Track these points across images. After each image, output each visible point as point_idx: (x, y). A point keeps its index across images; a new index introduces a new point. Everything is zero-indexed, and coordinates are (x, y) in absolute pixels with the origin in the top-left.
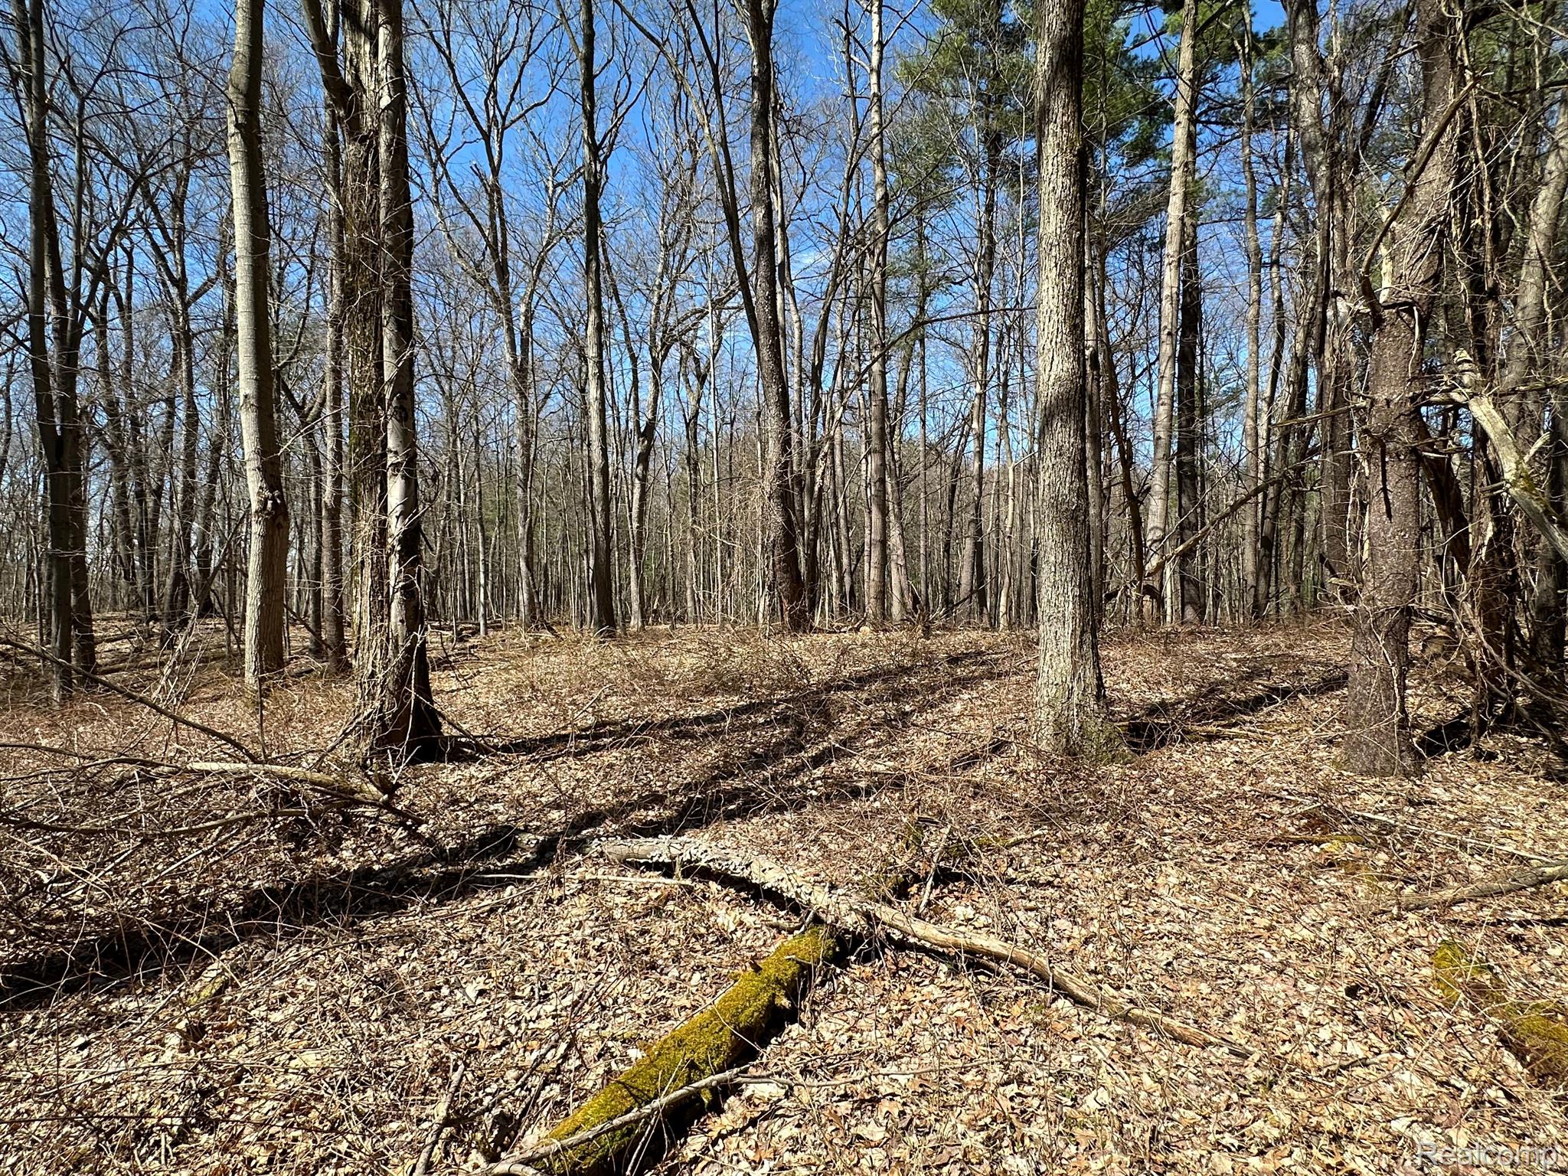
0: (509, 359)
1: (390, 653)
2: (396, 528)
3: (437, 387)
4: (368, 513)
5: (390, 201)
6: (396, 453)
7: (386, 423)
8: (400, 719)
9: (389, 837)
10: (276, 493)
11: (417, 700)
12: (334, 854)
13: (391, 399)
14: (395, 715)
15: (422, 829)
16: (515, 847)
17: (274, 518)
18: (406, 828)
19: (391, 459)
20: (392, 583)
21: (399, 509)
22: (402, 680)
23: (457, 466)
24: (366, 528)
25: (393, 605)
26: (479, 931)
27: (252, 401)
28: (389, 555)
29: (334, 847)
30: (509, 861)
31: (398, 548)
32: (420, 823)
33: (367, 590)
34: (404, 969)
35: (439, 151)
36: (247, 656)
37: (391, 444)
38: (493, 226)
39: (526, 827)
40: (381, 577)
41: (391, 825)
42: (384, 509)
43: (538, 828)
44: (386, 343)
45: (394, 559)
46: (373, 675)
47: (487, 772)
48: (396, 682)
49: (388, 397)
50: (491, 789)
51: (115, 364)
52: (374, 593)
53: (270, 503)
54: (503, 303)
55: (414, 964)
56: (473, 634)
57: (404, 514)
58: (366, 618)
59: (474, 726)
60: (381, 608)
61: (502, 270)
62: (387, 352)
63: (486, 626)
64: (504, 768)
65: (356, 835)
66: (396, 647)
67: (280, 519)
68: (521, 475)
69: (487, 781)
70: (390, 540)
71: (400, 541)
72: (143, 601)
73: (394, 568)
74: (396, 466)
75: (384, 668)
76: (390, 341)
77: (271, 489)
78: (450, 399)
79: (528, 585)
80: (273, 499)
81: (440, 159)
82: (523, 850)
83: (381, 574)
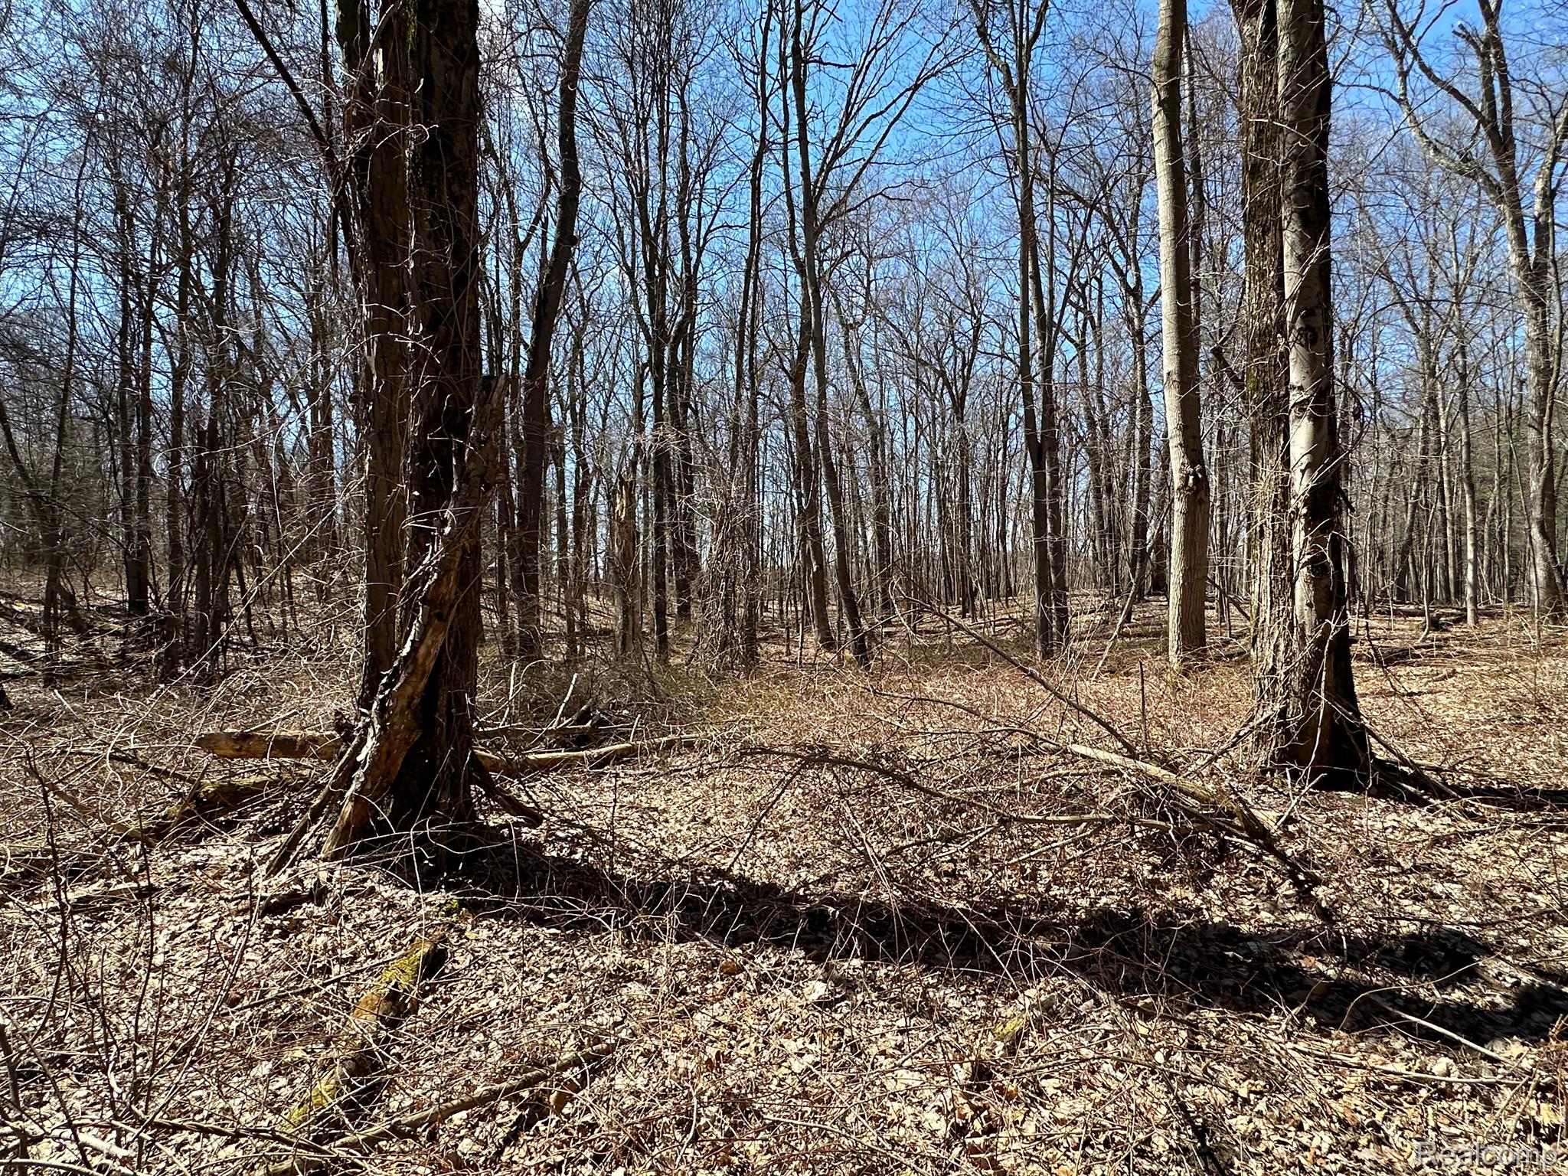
0: (1514, 260)
1: (1295, 646)
2: (1301, 484)
3: (1409, 327)
4: (1268, 471)
5: (1291, 64)
6: (1301, 388)
7: (1287, 352)
8: (1307, 730)
9: (1272, 891)
10: (1198, 468)
11: (1329, 712)
12: (1198, 891)
13: (1294, 321)
14: (1300, 723)
15: (1320, 892)
16: (1473, 975)
17: (1196, 494)
18: (1297, 883)
19: (1295, 397)
20: (1296, 557)
21: (1305, 460)
22: (1310, 680)
23: (1436, 417)
24: (1265, 488)
25: (1299, 585)
26: (1379, 1117)
27: (1175, 377)
28: (1292, 521)
29: (1201, 881)
30: (1457, 995)
31: (1304, 511)
32: (1317, 882)
33: (1267, 565)
34: (1240, 1124)
35: (1406, 36)
36: (1171, 634)
37: (1296, 377)
38: (1489, 95)
39: (1500, 941)
40: (1285, 550)
41: (1277, 872)
42: (1286, 463)
43: (1524, 951)
44: (1287, 249)
45: (1299, 525)
46: (1273, 670)
47: (1441, 825)
48: (1303, 681)
49: (1289, 318)
50: (1443, 857)
51: (1092, 380)
52: (1276, 568)
53: (1191, 478)
54: (1508, 191)
55: (1259, 1123)
56: (1456, 622)
57: (1311, 467)
58: (1266, 600)
59: (1423, 753)
60: (1284, 586)
61: (1503, 143)
62: (1288, 261)
63: (1477, 614)
64: (1471, 825)
65: (1231, 872)
66: (1303, 637)
67: (1202, 494)
68: (1535, 413)
69: (1437, 841)
70: (1293, 501)
71: (1306, 503)
72: (1110, 580)
73: (1298, 538)
74: (1301, 405)
75: (1287, 663)
76: (1292, 245)
77: (1193, 464)
78: (1426, 338)
79: (1545, 559)
80: (1195, 474)
81: (1408, 44)
82: (1487, 984)
83: (1284, 545)
